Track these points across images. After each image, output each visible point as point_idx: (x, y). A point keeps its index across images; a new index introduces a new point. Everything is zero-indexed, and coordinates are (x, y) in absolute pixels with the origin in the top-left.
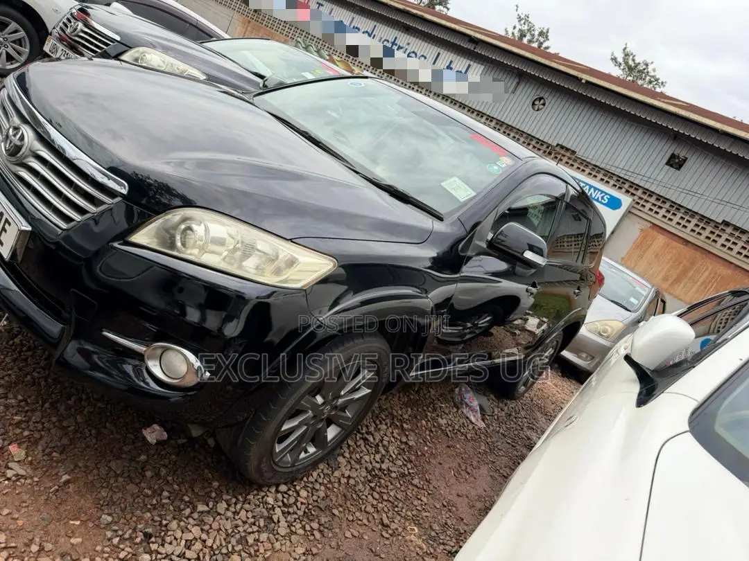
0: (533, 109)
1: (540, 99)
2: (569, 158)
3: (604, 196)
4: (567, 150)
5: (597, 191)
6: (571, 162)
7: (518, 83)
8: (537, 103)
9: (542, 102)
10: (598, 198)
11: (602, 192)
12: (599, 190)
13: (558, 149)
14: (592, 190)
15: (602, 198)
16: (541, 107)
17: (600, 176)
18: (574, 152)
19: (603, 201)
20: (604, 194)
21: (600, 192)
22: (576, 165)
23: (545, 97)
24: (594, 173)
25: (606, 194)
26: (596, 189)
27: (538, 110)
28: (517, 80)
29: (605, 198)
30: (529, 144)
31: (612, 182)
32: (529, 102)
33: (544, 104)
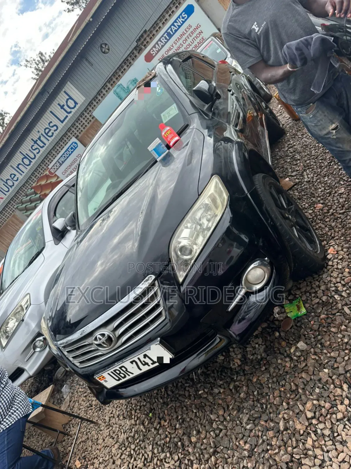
0: (107, 53)
1: (101, 47)
2: (148, 36)
3: (182, 17)
4: (142, 36)
5: (177, 21)
6: (151, 35)
7: (87, 60)
8: (103, 50)
9: (104, 46)
10: (182, 21)
11: (179, 17)
12: (177, 19)
13: (139, 43)
14: (175, 24)
15: (183, 18)
16: (107, 47)
17: (167, 16)
18: (145, 32)
19: (185, 18)
20: (181, 17)
21: (179, 19)
22: (154, 32)
23: (101, 42)
24: (164, 20)
25: (181, 14)
26: (175, 21)
27: (109, 50)
28: (84, 60)
29: (184, 16)
30: (130, 63)
31: (174, 9)
32: (101, 55)
33: (106, 44)
